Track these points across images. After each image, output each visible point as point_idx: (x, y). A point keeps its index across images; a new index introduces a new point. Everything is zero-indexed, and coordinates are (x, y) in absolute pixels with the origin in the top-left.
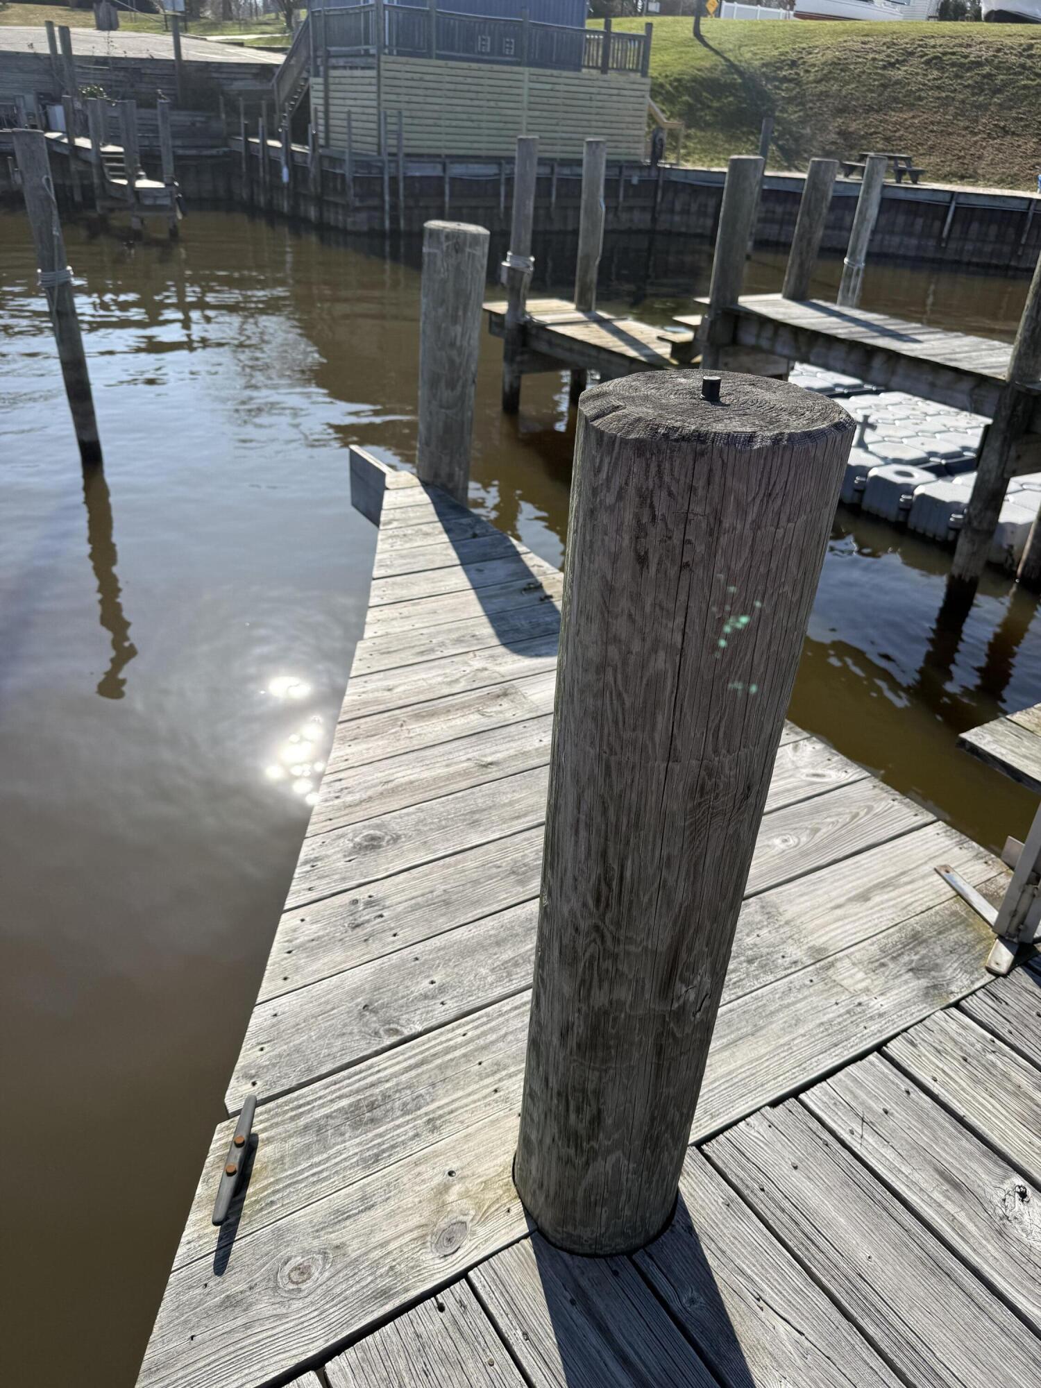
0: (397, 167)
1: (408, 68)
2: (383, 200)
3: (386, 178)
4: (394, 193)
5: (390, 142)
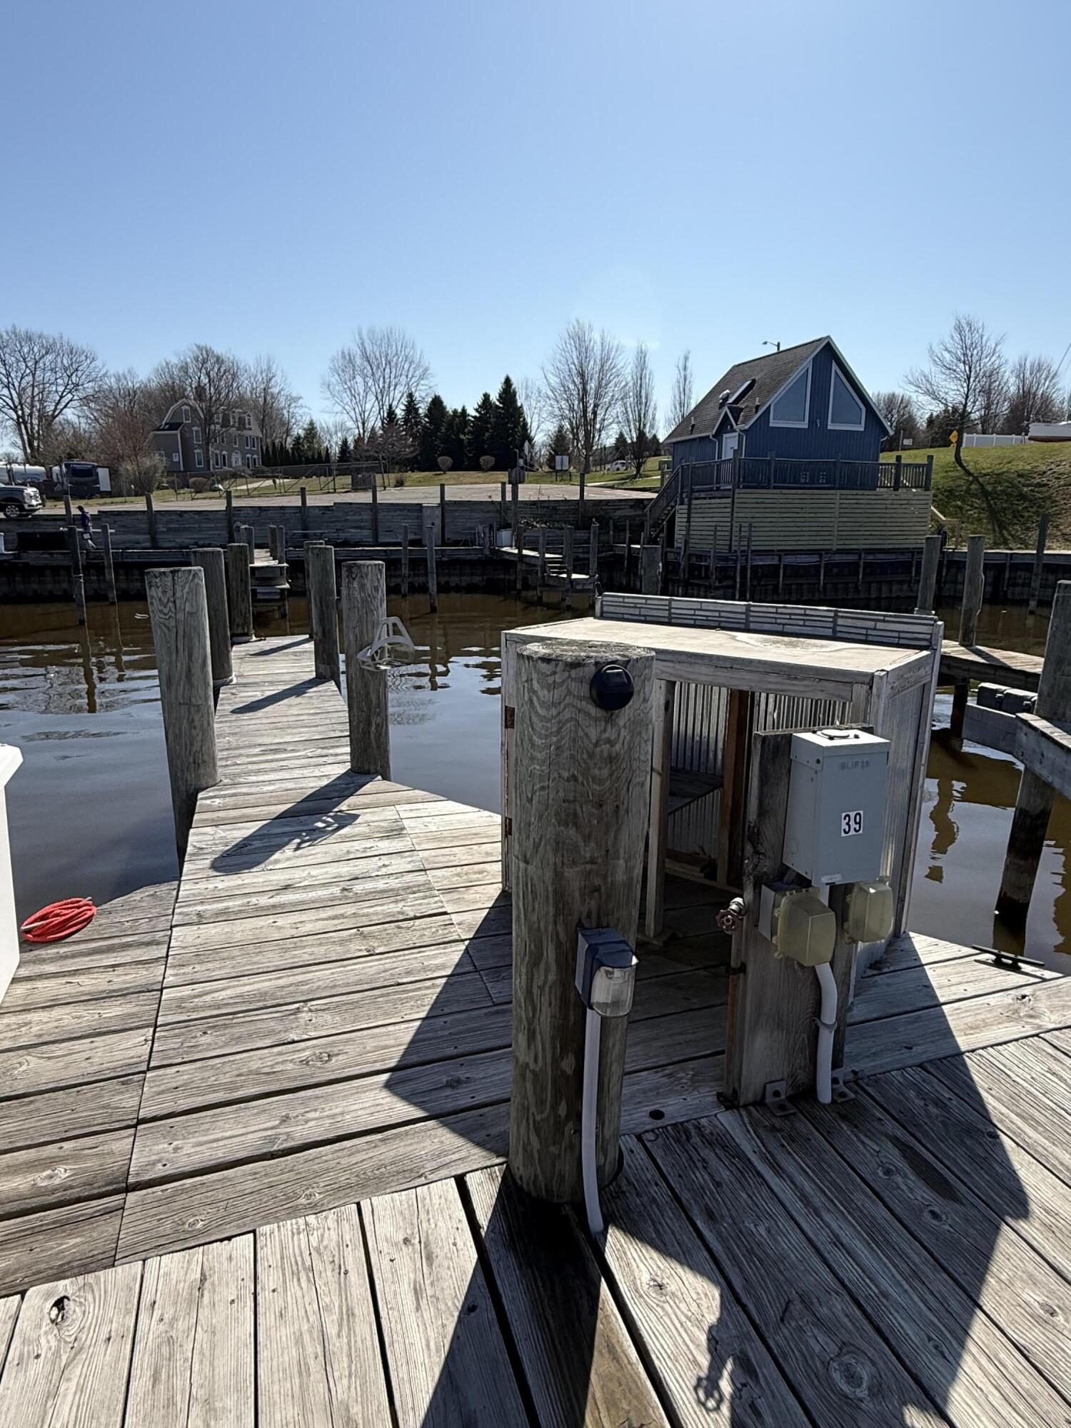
0: (747, 560)
1: (753, 496)
2: (735, 582)
3: (739, 567)
4: (743, 576)
5: (742, 543)
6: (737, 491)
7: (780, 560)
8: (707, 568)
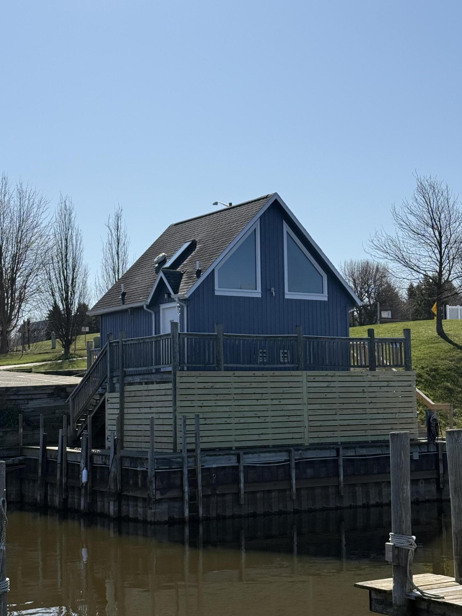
0: (195, 462)
2: (183, 492)
3: (186, 471)
4: (193, 484)
5: (188, 440)
6: (178, 373)
7: (239, 461)
8: (145, 473)
